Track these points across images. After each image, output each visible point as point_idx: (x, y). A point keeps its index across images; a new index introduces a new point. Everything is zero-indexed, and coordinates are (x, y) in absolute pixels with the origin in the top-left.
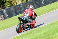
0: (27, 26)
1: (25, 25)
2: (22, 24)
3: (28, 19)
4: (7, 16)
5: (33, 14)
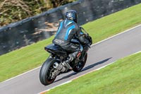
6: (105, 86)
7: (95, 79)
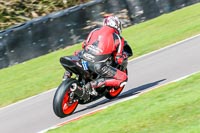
0: (94, 93)
1: (87, 86)
2: (75, 85)
3: (98, 66)
4: (142, 12)
5: (117, 48)
6: (187, 104)
7: (172, 95)
